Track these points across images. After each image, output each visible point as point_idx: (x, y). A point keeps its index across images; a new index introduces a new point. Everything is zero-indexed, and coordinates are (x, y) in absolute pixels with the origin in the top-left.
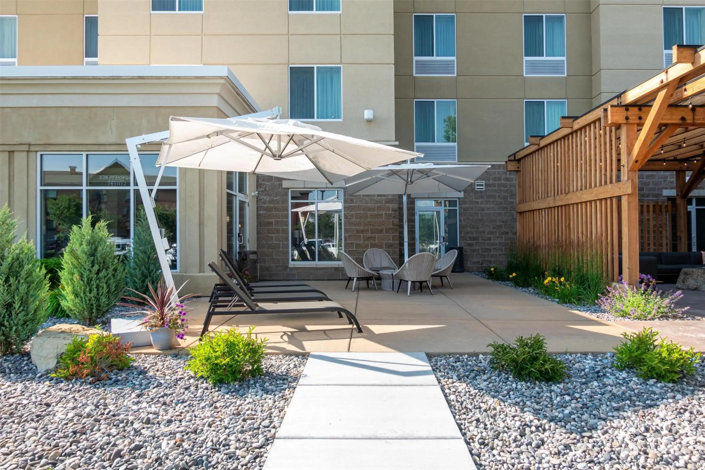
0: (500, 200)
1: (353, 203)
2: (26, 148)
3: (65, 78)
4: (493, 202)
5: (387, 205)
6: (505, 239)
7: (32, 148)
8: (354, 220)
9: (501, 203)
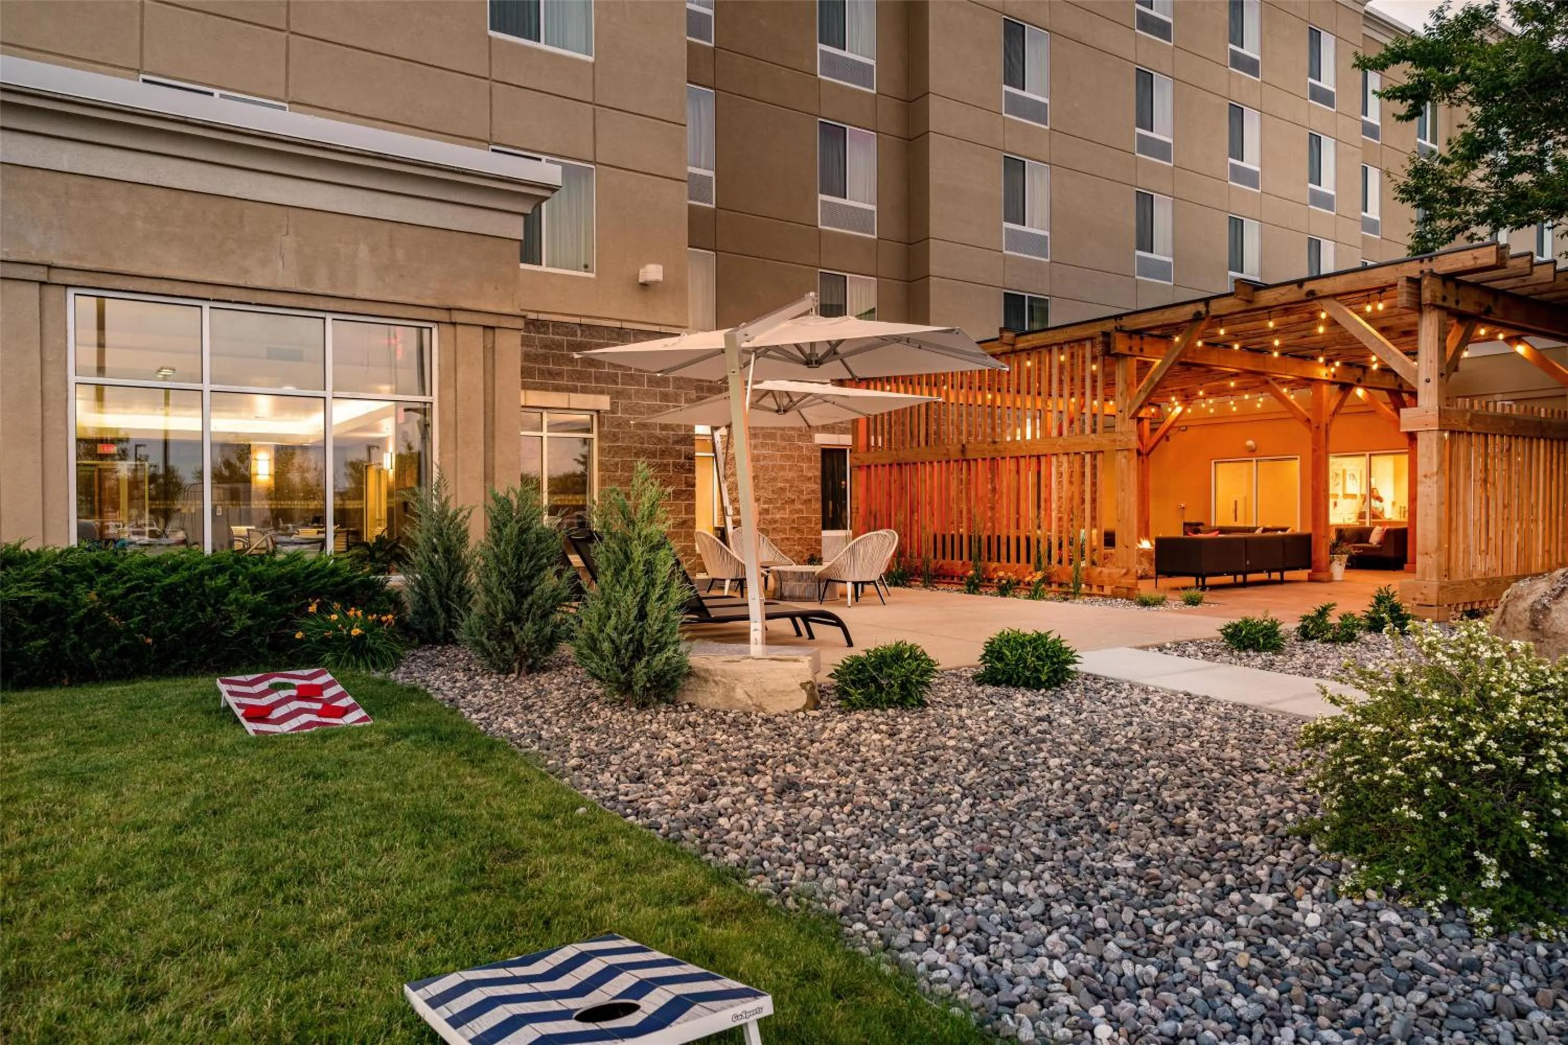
0: (784, 443)
1: (617, 440)
2: (40, 274)
3: (184, 122)
4: (773, 445)
5: (678, 447)
6: (791, 512)
7: (57, 277)
8: (619, 473)
9: (784, 448)
